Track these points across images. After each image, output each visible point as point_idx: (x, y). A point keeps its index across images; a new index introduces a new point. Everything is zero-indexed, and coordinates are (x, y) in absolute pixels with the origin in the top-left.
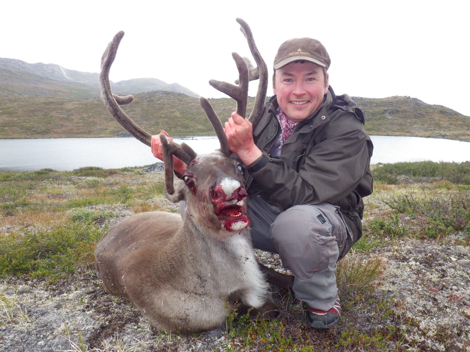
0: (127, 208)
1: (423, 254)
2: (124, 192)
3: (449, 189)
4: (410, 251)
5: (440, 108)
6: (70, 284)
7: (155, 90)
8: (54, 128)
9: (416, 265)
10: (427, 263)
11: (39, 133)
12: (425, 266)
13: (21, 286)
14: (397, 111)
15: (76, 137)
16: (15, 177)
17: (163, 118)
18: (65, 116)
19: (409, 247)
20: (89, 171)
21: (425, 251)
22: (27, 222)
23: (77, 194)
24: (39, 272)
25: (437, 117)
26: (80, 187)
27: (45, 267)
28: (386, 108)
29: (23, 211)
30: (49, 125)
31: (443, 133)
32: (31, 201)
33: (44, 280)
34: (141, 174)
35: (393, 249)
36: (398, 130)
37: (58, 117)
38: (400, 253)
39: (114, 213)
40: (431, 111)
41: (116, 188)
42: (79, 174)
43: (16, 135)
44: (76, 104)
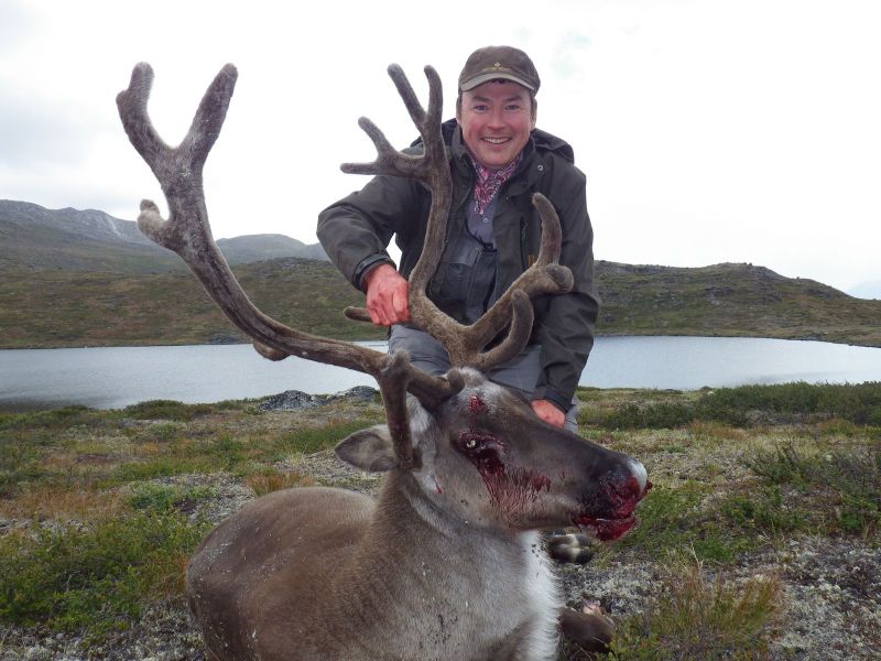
0: (238, 479)
1: (843, 567)
2: (227, 449)
3: (850, 435)
4: (813, 560)
5: (808, 284)
6: (133, 643)
7: (282, 256)
8: (89, 329)
9: (834, 591)
10: (853, 586)
11: (61, 338)
12: (853, 593)
13: (31, 650)
14: (731, 292)
15: (131, 345)
16: (14, 422)
17: (296, 307)
18: (112, 306)
19: (810, 553)
20: (157, 409)
21: (845, 562)
22: (41, 512)
23: (135, 454)
24: (69, 618)
25: (803, 301)
26: (139, 441)
27: (81, 608)
28: (710, 287)
29: (33, 489)
30: (82, 323)
31: (816, 330)
32: (47, 468)
33: (77, 635)
34: (256, 414)
35: (779, 557)
36: (734, 326)
37: (98, 307)
38: (795, 567)
39: (213, 490)
40: (792, 289)
41: (210, 441)
42: (138, 415)
43: (18, 342)
44: (133, 283)
